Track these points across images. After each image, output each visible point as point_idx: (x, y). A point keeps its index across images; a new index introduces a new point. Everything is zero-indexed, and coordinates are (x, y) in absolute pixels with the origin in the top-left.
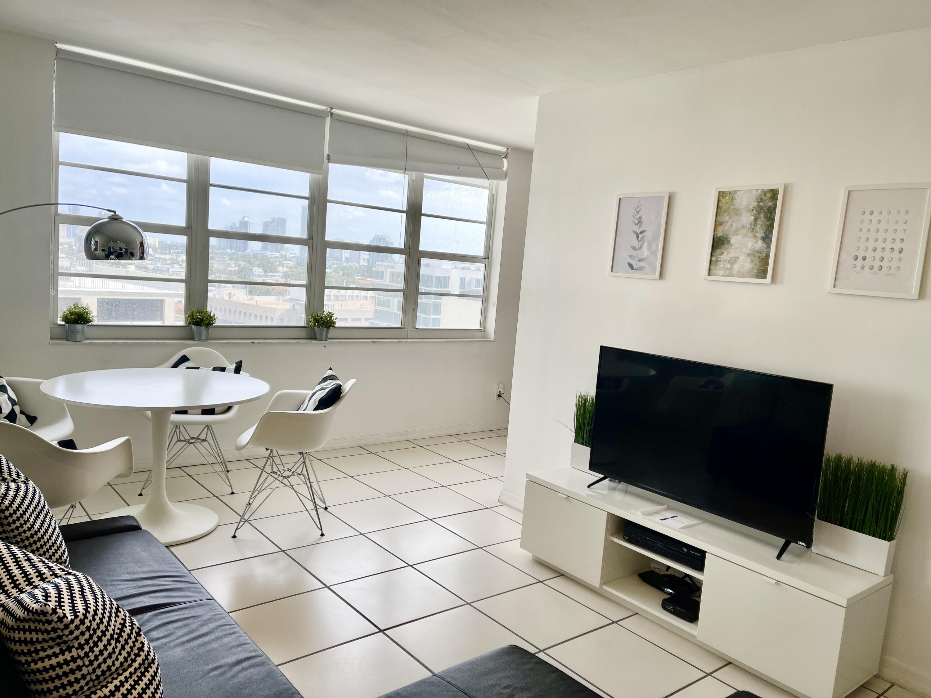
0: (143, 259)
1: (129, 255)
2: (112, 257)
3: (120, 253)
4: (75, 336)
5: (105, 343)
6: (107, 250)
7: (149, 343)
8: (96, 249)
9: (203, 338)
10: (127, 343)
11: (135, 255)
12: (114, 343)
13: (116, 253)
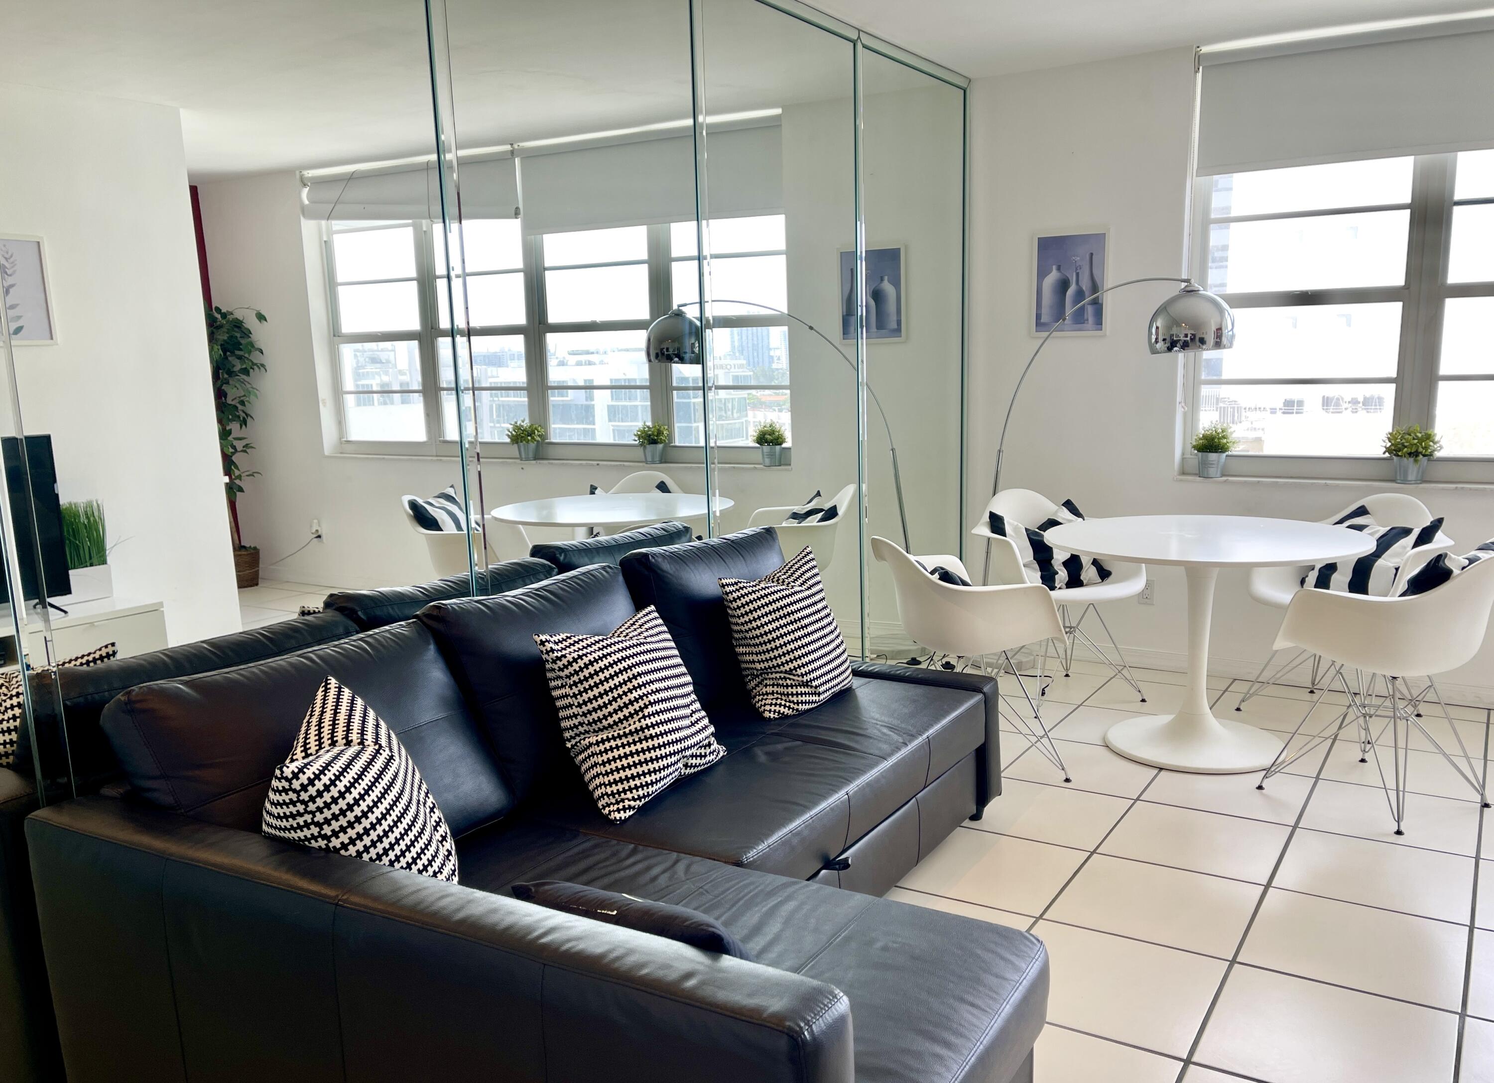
0: (1222, 346)
1: (1198, 343)
2: (1175, 349)
3: (1185, 341)
4: (1207, 471)
5: (1245, 482)
6: (1168, 339)
7: (1312, 484)
8: (1157, 342)
9: (1409, 479)
10: (1277, 482)
11: (1207, 342)
12: (1259, 482)
13: (1181, 343)
